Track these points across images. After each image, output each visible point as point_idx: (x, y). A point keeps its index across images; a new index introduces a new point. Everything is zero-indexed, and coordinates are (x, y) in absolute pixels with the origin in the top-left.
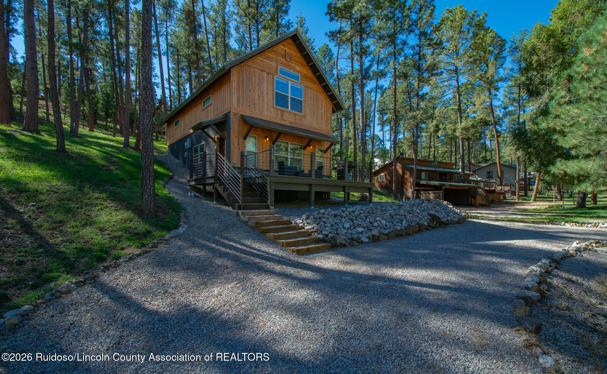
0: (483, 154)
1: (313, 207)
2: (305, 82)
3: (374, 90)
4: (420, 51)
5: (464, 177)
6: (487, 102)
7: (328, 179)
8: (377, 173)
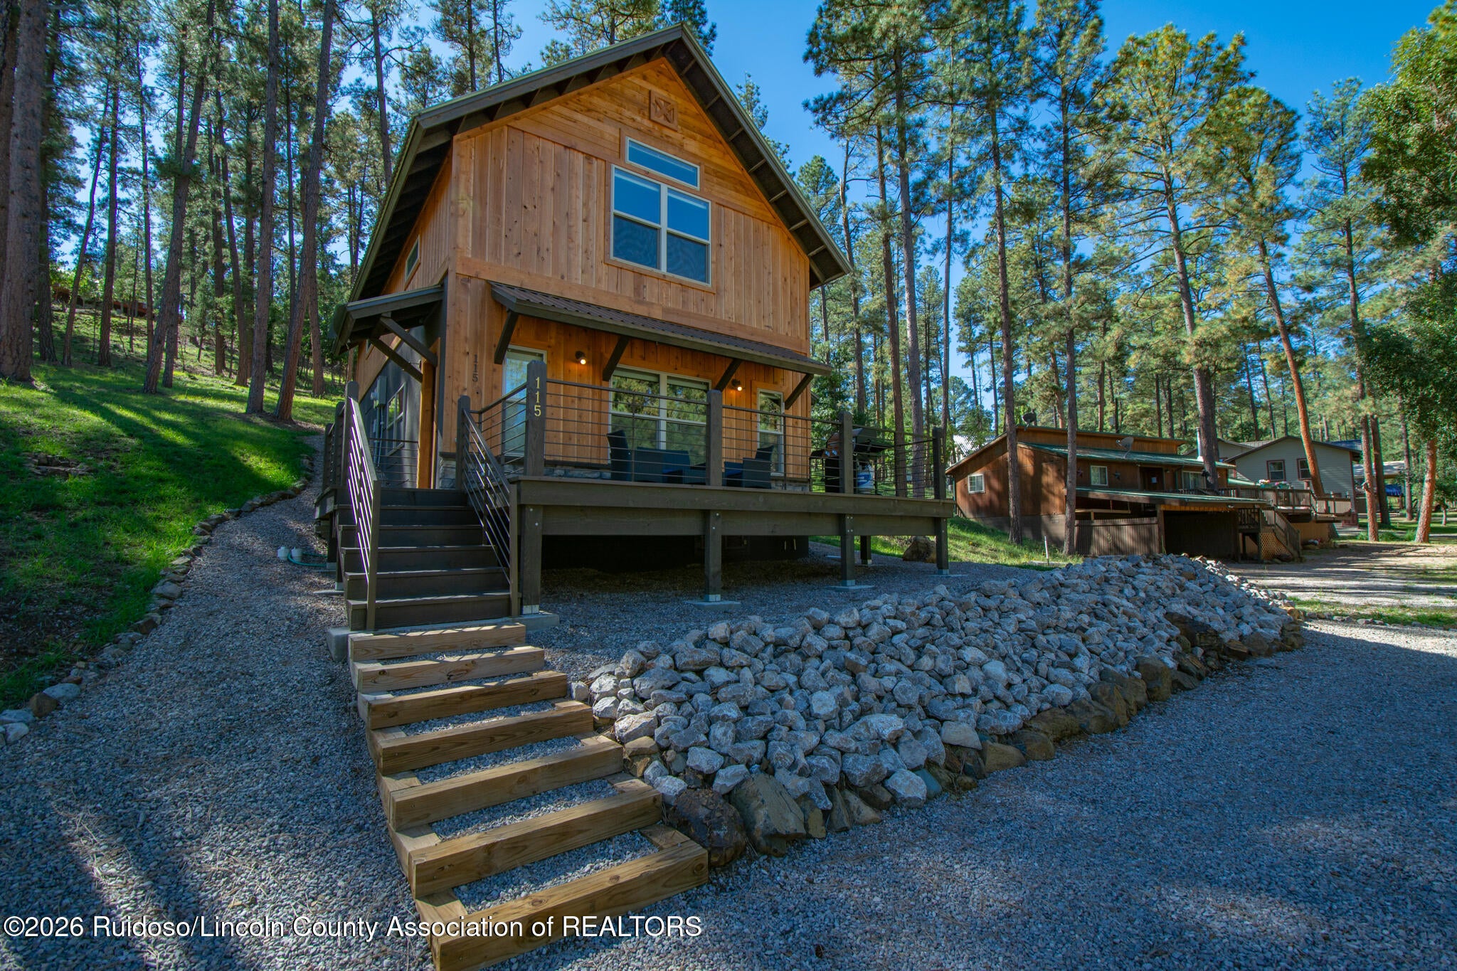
0: (1245, 417)
1: (715, 598)
2: (717, 188)
3: (944, 245)
4: (1066, 140)
5: (1214, 477)
6: (1258, 274)
7: (799, 490)
8: (960, 472)
